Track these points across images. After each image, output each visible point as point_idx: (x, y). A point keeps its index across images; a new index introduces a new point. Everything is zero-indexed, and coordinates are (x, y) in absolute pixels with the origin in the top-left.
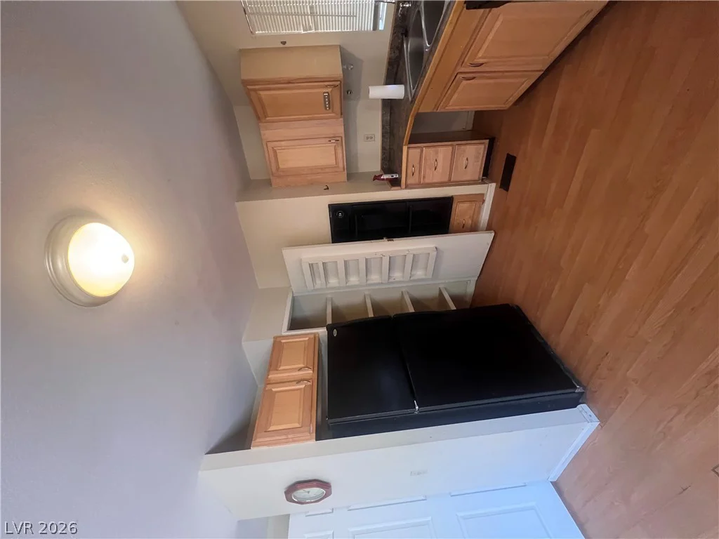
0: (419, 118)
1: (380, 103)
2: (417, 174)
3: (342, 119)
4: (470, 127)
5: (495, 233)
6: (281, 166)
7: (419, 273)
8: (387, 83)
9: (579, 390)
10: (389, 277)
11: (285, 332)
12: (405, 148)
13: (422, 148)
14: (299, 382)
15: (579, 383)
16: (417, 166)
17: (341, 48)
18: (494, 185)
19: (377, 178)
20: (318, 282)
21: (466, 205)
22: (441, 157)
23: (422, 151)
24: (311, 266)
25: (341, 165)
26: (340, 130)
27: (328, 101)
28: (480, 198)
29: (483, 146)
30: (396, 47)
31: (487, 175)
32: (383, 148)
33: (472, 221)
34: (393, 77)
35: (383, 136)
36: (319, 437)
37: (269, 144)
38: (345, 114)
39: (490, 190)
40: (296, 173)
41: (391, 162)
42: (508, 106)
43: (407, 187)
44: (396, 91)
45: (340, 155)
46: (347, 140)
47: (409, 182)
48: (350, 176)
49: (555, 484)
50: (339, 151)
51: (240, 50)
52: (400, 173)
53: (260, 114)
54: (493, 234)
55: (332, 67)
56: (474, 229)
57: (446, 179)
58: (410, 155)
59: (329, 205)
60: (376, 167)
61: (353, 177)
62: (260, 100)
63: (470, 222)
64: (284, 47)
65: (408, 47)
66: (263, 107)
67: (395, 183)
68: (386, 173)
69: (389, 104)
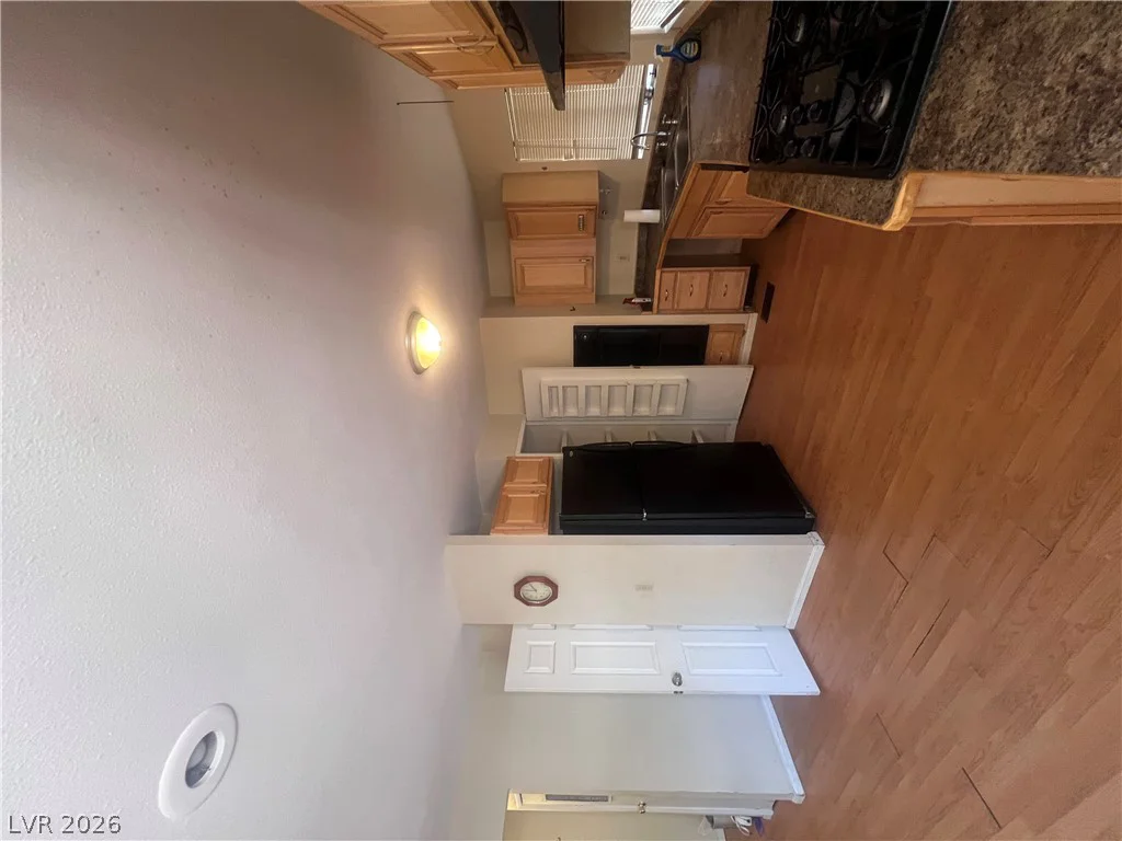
0: (672, 243)
1: (637, 226)
2: (670, 298)
3: (594, 240)
4: (738, 251)
5: (755, 369)
6: (527, 284)
7: (669, 410)
8: (644, 208)
9: (808, 515)
10: (633, 411)
11: (518, 454)
12: (658, 272)
13: (676, 272)
14: (533, 492)
15: (811, 510)
16: (671, 291)
17: (600, 174)
18: (756, 315)
19: (628, 301)
20: (555, 410)
21: (724, 335)
22: (696, 282)
23: (676, 276)
24: (550, 388)
25: (590, 286)
26: (593, 250)
27: (583, 224)
28: (741, 330)
29: (743, 273)
30: (654, 173)
31: (749, 303)
32: (638, 270)
33: (731, 354)
34: (650, 202)
35: (639, 257)
36: (552, 532)
37: (519, 262)
38: (599, 234)
39: (751, 320)
40: (543, 291)
41: (644, 286)
42: (764, 235)
43: (658, 313)
44: (651, 216)
45: (589, 276)
46: (598, 263)
47: (661, 307)
48: (598, 298)
49: (792, 632)
50: (589, 270)
51: (505, 174)
52: (652, 297)
53: (512, 231)
54: (752, 369)
55: (589, 192)
56: (733, 361)
57: (702, 306)
58: (663, 278)
59: (575, 327)
60: (629, 289)
61: (602, 300)
62: (516, 219)
63: (728, 355)
64: (545, 171)
65: (665, 176)
66: (518, 225)
67: (647, 308)
68: (638, 297)
69: (645, 227)
